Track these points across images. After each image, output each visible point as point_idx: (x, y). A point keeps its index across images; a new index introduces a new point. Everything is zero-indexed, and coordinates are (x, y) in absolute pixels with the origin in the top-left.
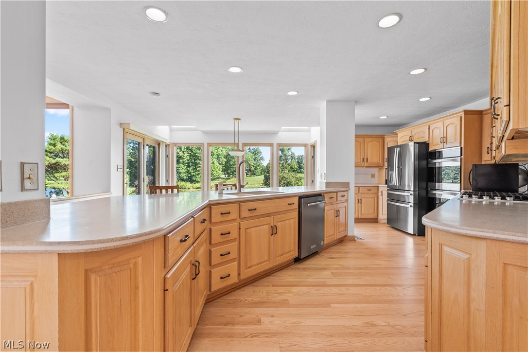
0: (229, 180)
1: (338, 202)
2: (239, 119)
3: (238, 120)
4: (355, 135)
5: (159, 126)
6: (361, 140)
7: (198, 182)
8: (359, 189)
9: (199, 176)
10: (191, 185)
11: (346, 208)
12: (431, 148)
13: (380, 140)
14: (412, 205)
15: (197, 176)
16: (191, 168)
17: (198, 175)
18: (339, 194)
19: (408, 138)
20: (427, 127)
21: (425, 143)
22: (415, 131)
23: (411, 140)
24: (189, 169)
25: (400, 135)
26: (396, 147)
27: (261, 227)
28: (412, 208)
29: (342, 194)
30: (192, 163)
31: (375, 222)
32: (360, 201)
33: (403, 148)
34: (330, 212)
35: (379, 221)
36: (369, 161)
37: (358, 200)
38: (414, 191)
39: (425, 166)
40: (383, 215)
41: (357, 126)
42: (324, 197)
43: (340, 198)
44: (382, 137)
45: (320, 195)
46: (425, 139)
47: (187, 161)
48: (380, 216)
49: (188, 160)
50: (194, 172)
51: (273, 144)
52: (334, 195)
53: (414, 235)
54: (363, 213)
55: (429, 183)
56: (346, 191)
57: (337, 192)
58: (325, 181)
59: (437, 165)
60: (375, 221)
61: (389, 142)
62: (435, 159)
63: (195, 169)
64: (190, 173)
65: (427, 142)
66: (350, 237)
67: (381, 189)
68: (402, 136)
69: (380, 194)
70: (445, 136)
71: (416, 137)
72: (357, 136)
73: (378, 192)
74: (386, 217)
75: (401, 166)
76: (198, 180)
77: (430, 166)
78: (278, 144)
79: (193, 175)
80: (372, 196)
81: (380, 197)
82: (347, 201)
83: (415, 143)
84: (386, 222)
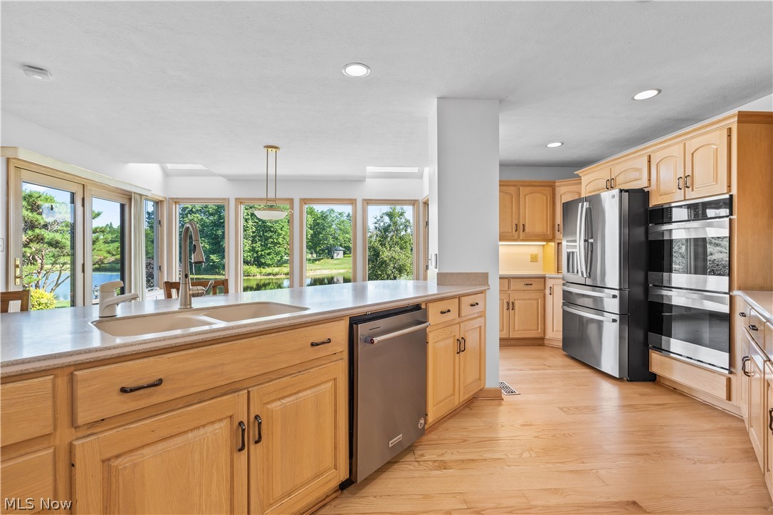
0: (317, 262)
1: (463, 319)
2: (276, 148)
3: (274, 150)
4: (500, 181)
5: (130, 164)
6: (512, 190)
7: (269, 265)
8: (509, 282)
9: (271, 257)
10: (258, 270)
11: (481, 330)
12: (654, 201)
13: (548, 190)
14: (617, 317)
15: (268, 257)
16: (258, 244)
17: (269, 254)
18: (466, 301)
19: (603, 184)
20: (646, 159)
21: (641, 190)
22: (617, 170)
23: (610, 186)
24: (254, 245)
25: (585, 180)
26: (580, 200)
27: (190, 435)
28: (616, 325)
29: (471, 299)
30: (260, 236)
31: (540, 345)
32: (510, 306)
33: (594, 202)
34: (442, 344)
35: (546, 342)
36: (527, 229)
37: (508, 303)
38: (620, 289)
39: (643, 238)
40: (555, 331)
41: (504, 165)
42: (426, 311)
43: (466, 310)
44: (552, 187)
45: (417, 307)
46: (641, 184)
47: (251, 234)
48: (549, 334)
49: (253, 232)
50: (263, 251)
51: (355, 200)
52: (453, 306)
53: (620, 379)
54: (516, 329)
55: (649, 273)
56: (481, 292)
57: (459, 297)
58: (437, 270)
59: (666, 238)
60: (538, 342)
61: (565, 193)
62: (663, 223)
63: (264, 246)
64: (257, 252)
65: (646, 190)
66: (489, 391)
67: (549, 283)
68: (590, 181)
69: (548, 291)
70: (688, 172)
71: (619, 180)
72: (503, 184)
73: (545, 288)
74: (560, 336)
75: (592, 238)
76: (270, 262)
77: (651, 238)
78: (366, 200)
79: (261, 255)
80: (534, 295)
81: (549, 298)
82: (482, 315)
83: (621, 191)
84: (561, 344)
